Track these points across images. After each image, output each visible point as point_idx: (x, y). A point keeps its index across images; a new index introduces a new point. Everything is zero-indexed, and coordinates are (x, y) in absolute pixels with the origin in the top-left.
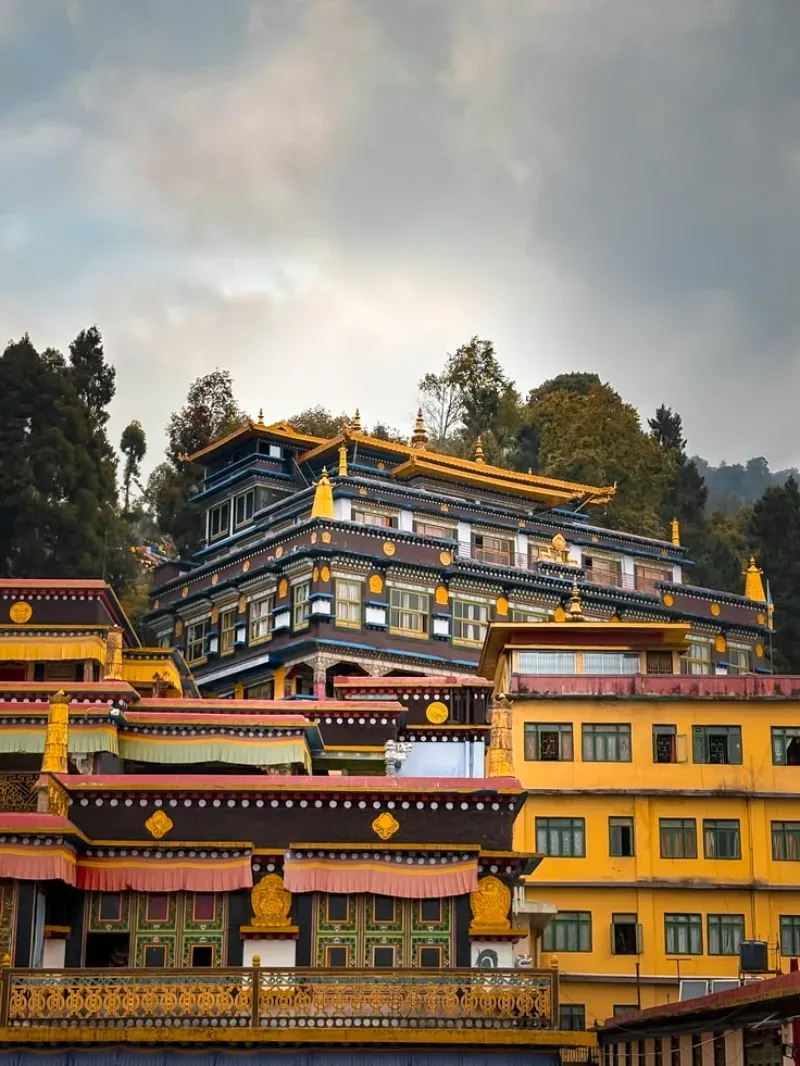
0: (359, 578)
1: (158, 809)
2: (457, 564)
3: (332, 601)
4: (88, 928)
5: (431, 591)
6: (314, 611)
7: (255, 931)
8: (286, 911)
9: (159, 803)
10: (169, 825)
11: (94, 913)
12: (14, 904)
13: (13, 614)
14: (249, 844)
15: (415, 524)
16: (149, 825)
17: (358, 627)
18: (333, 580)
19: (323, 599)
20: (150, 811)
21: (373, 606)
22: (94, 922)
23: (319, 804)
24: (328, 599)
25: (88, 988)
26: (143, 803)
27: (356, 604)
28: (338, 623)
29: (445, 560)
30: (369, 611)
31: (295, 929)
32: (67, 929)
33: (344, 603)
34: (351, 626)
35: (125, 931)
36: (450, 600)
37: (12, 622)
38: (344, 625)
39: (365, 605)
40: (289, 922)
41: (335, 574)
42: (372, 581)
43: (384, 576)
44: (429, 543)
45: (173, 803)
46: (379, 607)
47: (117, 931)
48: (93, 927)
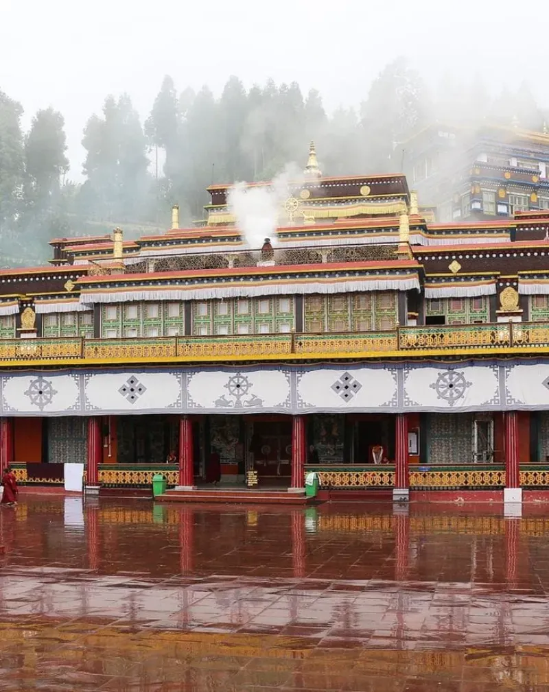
0: (494, 191)
1: (453, 260)
2: (541, 181)
3: (481, 202)
4: (426, 314)
5: (529, 195)
6: (473, 207)
7: (503, 312)
8: (517, 303)
9: (454, 257)
10: (459, 267)
11: (428, 308)
12: (396, 300)
13: (362, 192)
14: (499, 273)
15: (518, 163)
16: (450, 267)
17: (494, 214)
18: (481, 192)
19: (477, 201)
20: (450, 261)
21: (501, 204)
22: (428, 311)
23: (536, 254)
24: (479, 201)
25: (427, 334)
26: (447, 257)
27: (492, 203)
28: (485, 213)
29: (535, 179)
30: (499, 207)
31: (522, 311)
32: (417, 314)
33: (487, 203)
34: (491, 214)
35: (442, 315)
36: (538, 199)
37: (361, 195)
38: (487, 213)
39: (497, 204)
40: (518, 307)
41: (482, 189)
42: (500, 192)
43: (505, 189)
44: (527, 172)
45: (461, 257)
46: (504, 204)
47: (439, 315)
48: (428, 313)
